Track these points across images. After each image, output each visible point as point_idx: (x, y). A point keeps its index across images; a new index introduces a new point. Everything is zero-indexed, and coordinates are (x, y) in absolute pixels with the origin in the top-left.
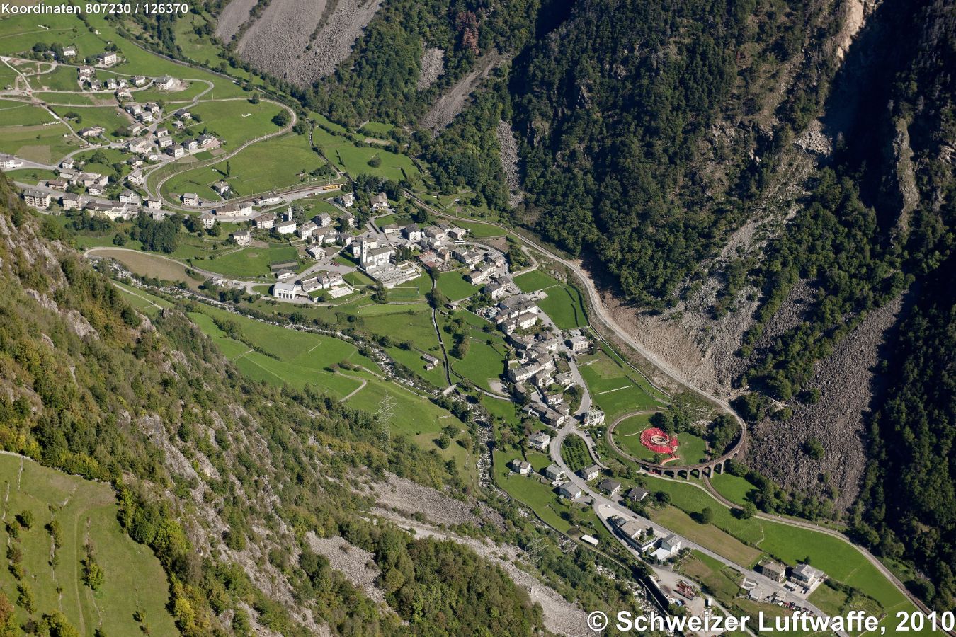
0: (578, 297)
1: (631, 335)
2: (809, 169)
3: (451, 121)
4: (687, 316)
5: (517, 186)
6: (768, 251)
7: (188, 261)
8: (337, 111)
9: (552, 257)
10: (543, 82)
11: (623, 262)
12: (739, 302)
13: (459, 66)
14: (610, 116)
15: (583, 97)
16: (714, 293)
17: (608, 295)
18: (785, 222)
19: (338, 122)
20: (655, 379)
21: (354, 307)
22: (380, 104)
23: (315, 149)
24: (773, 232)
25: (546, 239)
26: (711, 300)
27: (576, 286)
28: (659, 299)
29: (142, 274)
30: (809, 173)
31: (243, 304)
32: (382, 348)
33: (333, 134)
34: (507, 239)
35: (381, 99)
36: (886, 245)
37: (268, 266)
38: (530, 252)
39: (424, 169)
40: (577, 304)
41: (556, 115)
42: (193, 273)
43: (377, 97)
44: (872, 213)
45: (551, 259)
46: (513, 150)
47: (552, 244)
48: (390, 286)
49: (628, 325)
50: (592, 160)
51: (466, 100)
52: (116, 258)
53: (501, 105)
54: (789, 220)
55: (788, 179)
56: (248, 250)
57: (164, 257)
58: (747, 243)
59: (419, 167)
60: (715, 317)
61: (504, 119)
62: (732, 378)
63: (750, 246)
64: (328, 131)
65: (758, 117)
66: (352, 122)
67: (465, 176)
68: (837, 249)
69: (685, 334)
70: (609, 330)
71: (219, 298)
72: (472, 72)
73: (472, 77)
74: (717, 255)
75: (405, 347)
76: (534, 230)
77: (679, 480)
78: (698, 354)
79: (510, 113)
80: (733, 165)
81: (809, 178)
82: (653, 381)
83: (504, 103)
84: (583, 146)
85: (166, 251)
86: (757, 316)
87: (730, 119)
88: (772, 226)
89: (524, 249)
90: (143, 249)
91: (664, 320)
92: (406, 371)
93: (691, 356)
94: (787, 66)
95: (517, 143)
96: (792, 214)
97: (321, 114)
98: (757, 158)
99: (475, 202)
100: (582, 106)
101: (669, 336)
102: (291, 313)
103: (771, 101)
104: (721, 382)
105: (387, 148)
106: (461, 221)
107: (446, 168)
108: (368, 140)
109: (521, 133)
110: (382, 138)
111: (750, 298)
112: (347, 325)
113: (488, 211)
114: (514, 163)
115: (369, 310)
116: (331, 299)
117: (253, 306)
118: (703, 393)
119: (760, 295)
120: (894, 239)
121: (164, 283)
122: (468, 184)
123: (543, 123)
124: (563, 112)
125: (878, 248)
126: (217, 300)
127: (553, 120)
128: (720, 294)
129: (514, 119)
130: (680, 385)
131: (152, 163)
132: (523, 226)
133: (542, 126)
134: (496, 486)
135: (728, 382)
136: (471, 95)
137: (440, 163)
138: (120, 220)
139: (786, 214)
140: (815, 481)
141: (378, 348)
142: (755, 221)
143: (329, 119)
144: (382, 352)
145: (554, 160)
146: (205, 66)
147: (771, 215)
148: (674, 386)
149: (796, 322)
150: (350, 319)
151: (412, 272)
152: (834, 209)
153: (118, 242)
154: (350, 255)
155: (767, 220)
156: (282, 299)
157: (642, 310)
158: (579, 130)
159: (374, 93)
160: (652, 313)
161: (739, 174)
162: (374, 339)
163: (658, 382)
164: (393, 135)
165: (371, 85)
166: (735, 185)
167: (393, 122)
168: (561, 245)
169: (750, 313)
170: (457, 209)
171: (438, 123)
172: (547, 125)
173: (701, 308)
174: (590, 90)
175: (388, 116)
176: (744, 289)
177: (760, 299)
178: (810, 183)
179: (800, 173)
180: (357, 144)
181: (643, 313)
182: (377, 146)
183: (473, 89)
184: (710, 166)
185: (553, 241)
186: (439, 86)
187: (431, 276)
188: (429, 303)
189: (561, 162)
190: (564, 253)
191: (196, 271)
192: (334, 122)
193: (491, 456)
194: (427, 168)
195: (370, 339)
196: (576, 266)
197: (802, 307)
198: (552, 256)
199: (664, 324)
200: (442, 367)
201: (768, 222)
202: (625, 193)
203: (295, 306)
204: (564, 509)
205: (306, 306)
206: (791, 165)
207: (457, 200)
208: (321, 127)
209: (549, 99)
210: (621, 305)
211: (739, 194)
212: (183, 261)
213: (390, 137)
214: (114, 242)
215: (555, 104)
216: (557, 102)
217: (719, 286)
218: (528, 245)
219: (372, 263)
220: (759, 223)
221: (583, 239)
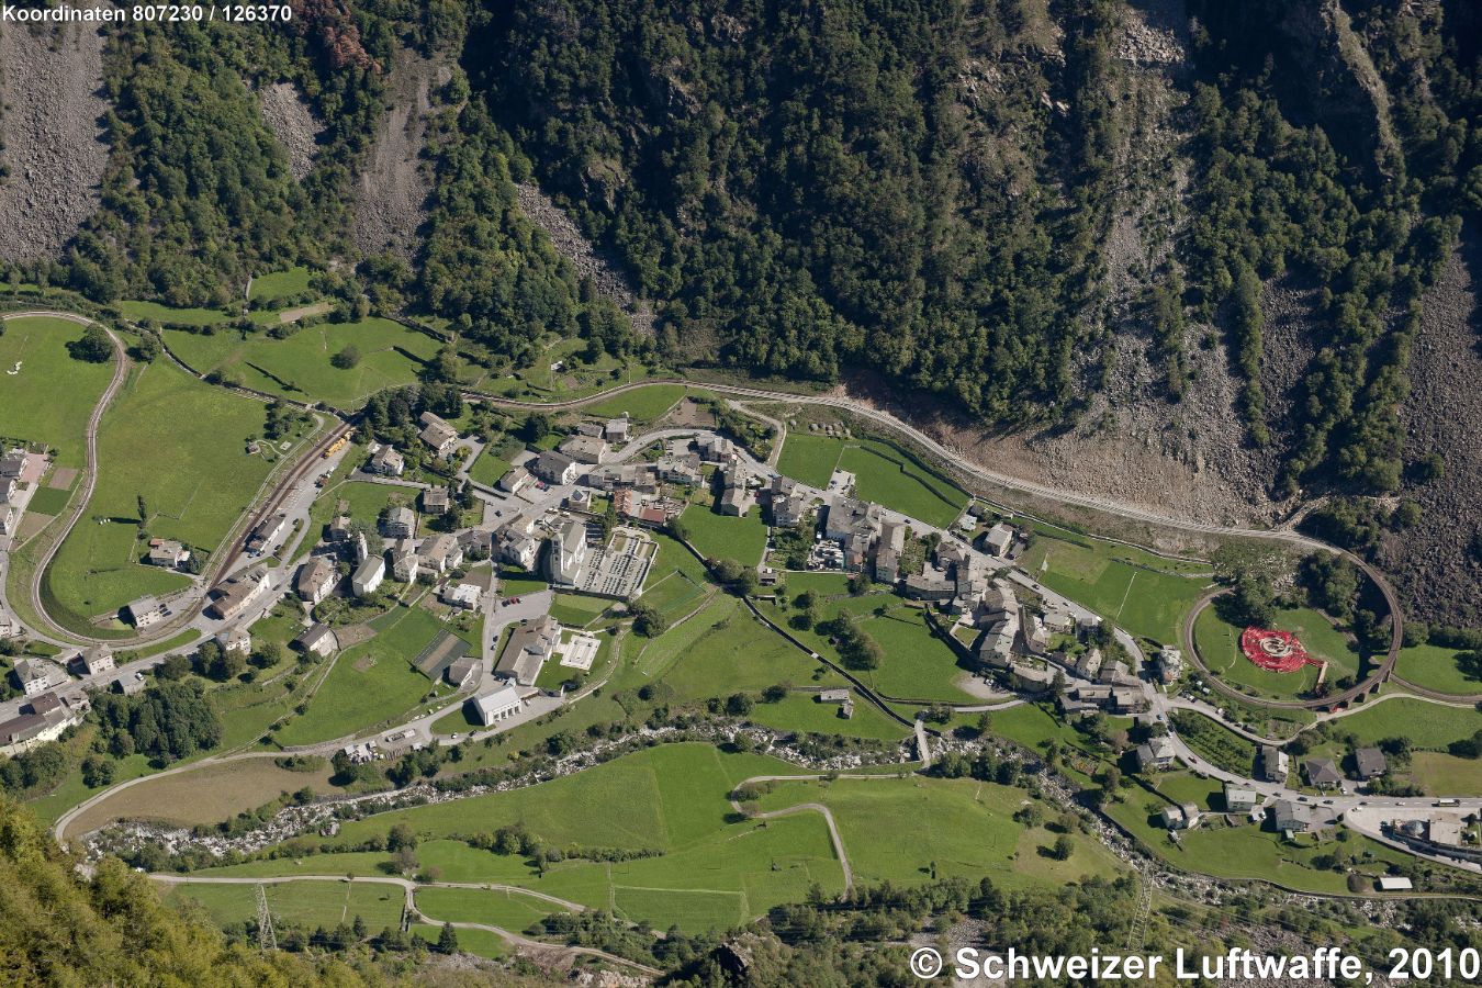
0: (897, 453)
1: (1042, 482)
2: (1162, 97)
3: (419, 219)
4: (1123, 416)
5: (626, 295)
6: (1183, 257)
7: (266, 741)
8: (178, 283)
9: (796, 401)
10: (576, 92)
11: (940, 364)
12: (1193, 357)
13: (351, 105)
14: (748, 113)
15: (678, 94)
16: (1143, 359)
17: (946, 430)
18: (1180, 197)
19: (196, 303)
20: (1159, 542)
21: (629, 667)
22: (256, 237)
23: (213, 379)
24: (1172, 221)
25: (760, 371)
26: (1146, 374)
27: (877, 435)
28: (1053, 404)
29: (211, 821)
30: (1166, 102)
31: (447, 772)
32: (742, 719)
33: (207, 331)
34: (694, 400)
35: (247, 224)
36: (1375, 181)
37: (414, 669)
38: (750, 407)
39: (445, 332)
40: (909, 467)
41: (626, 141)
42: (301, 761)
43: (235, 222)
44: (1321, 134)
45: (795, 406)
46: (570, 231)
47: (776, 378)
48: (637, 593)
49: (1020, 467)
50: (752, 201)
51: (420, 169)
52: (125, 815)
53: (502, 156)
54: (1183, 192)
55: (1138, 123)
56: (346, 656)
57: (209, 760)
58: (1140, 256)
59: (426, 330)
60: (1174, 398)
61: (517, 179)
62: (1267, 488)
63: (1149, 258)
64: (192, 330)
66: (224, 292)
67: (541, 317)
68: (1296, 213)
69: (1138, 446)
70: (1018, 493)
71: (391, 784)
72: (390, 109)
73: (397, 120)
74: (1098, 294)
75: (774, 695)
76: (725, 364)
78: (1182, 470)
79: (528, 166)
80: (1024, 130)
81: (1172, 110)
82: (1157, 548)
83: (503, 149)
84: (722, 181)
85: (206, 745)
86: (1237, 369)
88: (1162, 211)
89: (735, 405)
90: (159, 765)
91: (1085, 436)
92: (824, 740)
93: (1172, 477)
95: (567, 215)
96: (1182, 181)
97: (141, 299)
98: (1059, 104)
99: (586, 356)
100: (681, 113)
101: (1111, 458)
102: (541, 740)
104: (1252, 501)
105: (335, 318)
106: (596, 404)
107: (496, 316)
108: (288, 317)
109: (568, 194)
110: (305, 301)
111: (1206, 344)
112: (645, 709)
113: (616, 364)
114: (588, 254)
115: (654, 658)
116: (583, 676)
117: (467, 765)
118: (1234, 531)
119: (1218, 334)
120: (1384, 167)
122: (550, 327)
123: (608, 163)
124: (640, 132)
125: (1362, 191)
126: (390, 790)
127: (625, 154)
128: (1153, 357)
129: (539, 173)
130: (1207, 536)
132: (697, 365)
133: (608, 169)
134: (1178, 873)
135: (1262, 496)
136: (425, 154)
137: (476, 310)
138: (69, 735)
139: (1172, 184)
141: (732, 722)
142: (1129, 213)
143: (169, 303)
144: (748, 724)
145: (677, 224)
147: (1148, 193)
148: (1198, 543)
149: (1304, 356)
150: (644, 694)
151: (638, 548)
152: (1251, 150)
153: (93, 778)
154: (514, 569)
155: (1148, 204)
156: (507, 725)
157: (1031, 433)
158: (701, 158)
159: (223, 220)
160: (1056, 432)
161: (1042, 142)
162: (712, 709)
163: (1168, 547)
164: (326, 288)
165: (206, 204)
166: (1045, 162)
167: (300, 262)
168: (798, 373)
169: (1221, 369)
170: (567, 383)
171: (394, 231)
172: (616, 165)
173: (1138, 392)
174: (687, 77)
175: (287, 254)
176: (1186, 333)
177: (1223, 341)
178: (1178, 119)
179: (1152, 106)
180: (275, 334)
181: (1037, 438)
182: (313, 321)
183: (419, 144)
184: (990, 143)
185: (779, 372)
186: (339, 156)
187: (675, 537)
188: (727, 591)
189: (691, 225)
190: (805, 385)
191: (301, 754)
192: (185, 306)
193: (1107, 821)
194: (448, 328)
195: (705, 713)
196: (838, 397)
197: (1294, 328)
198: (795, 399)
199: (1092, 442)
200: (861, 699)
201: (1153, 208)
202: (871, 242)
203: (539, 723)
204: (1312, 853)
205: (557, 713)
206: (1126, 97)
207: (555, 367)
208: (167, 327)
209: (599, 115)
210: (984, 438)
211: (1060, 175)
212: (255, 749)
213: (319, 294)
214: (90, 782)
215: (616, 123)
216: (618, 119)
217: (1142, 346)
218: (736, 397)
220: (1138, 215)
221: (838, 347)
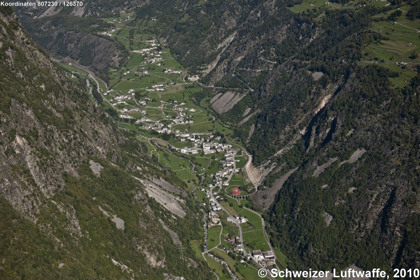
1: (249, 171)
2: (299, 138)
3: (244, 123)
4: (261, 168)
5: (250, 139)
6: (283, 155)
7: (170, 143)
8: (224, 119)
12: (272, 166)
15: (267, 119)
16: (268, 163)
17: (252, 163)
21: (196, 156)
22: (232, 119)
23: (213, 126)
24: (286, 151)
26: (267, 165)
27: (247, 160)
28: (259, 164)
29: (159, 144)
31: (174, 152)
32: (196, 165)
33: (220, 124)
34: (240, 149)
37: (184, 146)
38: (243, 153)
41: (262, 123)
43: (233, 117)
47: (248, 151)
48: (206, 153)
49: (251, 169)
50: (264, 134)
52: (156, 140)
53: (255, 121)
54: (290, 149)
55: (295, 140)
56: (182, 142)
57: (165, 141)
59: (232, 132)
60: (266, 168)
63: (280, 154)
65: (295, 126)
66: (225, 122)
69: (259, 171)
70: (246, 169)
71: (171, 150)
74: (274, 155)
75: (200, 165)
76: (247, 148)
77: (234, 198)
78: (259, 176)
80: (287, 136)
81: (298, 140)
84: (264, 130)
87: (290, 125)
90: (163, 139)
92: (197, 170)
93: (257, 176)
94: (306, 115)
95: (254, 129)
96: (291, 147)
98: (292, 135)
99: (238, 141)
101: (256, 171)
102: (181, 155)
103: (299, 122)
104: (259, 182)
106: (233, 144)
108: (226, 126)
109: (256, 127)
110: (229, 126)
111: (274, 165)
113: (240, 143)
114: (252, 134)
115: (198, 157)
116: (192, 154)
118: (254, 184)
120: (305, 154)
121: (162, 146)
122: (240, 137)
129: (255, 124)
131: (176, 124)
132: (245, 147)
135: (261, 182)
136: (250, 118)
138: (161, 133)
140: (262, 204)
142: (284, 149)
143: (222, 121)
146: (203, 108)
147: (287, 147)
148: (249, 182)
149: (280, 171)
150: (193, 158)
151: (213, 152)
152: (298, 147)
153: (158, 137)
156: (182, 152)
160: (256, 167)
163: (247, 181)
165: (233, 114)
167: (233, 123)
169: (272, 168)
171: (241, 124)
173: (265, 166)
174: (269, 118)
175: (233, 121)
176: (274, 163)
177: (276, 166)
180: (223, 126)
184: (282, 136)
186: (246, 116)
187: (217, 153)
188: (211, 158)
189: (259, 134)
190: (250, 153)
191: (170, 145)
194: (234, 133)
195: (194, 163)
196: (251, 156)
197: (283, 168)
198: (247, 153)
199: (256, 169)
200: (205, 170)
201: (286, 149)
203: (183, 154)
204: (204, 198)
205: (186, 154)
206: (296, 137)
207: (235, 140)
208: (219, 122)
209: (262, 119)
210: (252, 165)
212: (168, 143)
213: (231, 126)
215: (263, 121)
217: (270, 162)
218: (244, 151)
219: (205, 148)
